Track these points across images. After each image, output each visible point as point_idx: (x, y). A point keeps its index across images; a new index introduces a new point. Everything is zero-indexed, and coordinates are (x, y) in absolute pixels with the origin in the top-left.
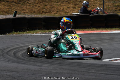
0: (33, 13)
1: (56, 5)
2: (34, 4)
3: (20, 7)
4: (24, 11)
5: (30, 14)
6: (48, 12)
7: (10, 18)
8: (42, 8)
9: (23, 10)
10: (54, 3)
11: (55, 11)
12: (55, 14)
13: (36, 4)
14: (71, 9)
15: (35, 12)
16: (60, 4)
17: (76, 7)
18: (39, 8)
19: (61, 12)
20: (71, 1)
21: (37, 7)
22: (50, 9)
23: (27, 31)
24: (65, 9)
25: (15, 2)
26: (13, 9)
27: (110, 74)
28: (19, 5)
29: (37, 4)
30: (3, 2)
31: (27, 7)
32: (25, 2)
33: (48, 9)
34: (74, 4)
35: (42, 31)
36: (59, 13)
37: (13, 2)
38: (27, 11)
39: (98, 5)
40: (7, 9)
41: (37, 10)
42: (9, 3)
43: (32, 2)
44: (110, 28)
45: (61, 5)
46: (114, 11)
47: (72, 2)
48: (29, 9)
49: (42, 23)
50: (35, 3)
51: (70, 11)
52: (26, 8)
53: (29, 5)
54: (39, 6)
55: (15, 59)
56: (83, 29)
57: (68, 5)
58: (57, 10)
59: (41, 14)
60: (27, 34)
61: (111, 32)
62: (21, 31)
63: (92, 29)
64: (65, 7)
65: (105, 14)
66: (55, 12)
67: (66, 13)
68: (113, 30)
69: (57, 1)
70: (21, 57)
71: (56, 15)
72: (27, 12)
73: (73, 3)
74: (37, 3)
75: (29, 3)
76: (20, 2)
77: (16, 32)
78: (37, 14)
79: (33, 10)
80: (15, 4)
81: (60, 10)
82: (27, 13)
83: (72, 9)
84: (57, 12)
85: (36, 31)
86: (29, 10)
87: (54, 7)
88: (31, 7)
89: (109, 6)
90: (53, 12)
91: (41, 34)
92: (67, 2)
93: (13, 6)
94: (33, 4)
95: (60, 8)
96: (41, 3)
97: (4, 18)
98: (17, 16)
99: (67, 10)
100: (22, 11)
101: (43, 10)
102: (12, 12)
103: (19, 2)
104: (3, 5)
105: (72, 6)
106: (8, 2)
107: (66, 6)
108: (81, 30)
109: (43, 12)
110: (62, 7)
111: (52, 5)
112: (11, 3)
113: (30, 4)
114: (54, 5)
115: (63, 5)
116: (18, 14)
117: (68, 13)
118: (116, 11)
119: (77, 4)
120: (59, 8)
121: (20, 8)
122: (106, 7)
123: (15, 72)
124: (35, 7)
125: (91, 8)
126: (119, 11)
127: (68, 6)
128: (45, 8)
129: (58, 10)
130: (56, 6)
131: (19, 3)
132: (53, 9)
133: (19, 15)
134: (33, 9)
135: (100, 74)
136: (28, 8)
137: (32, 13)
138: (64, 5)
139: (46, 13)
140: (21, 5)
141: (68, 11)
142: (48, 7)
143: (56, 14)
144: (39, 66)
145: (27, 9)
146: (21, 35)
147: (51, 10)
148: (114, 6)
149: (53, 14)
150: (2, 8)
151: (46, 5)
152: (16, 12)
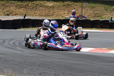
0: (41, 16)
4: (36, 14)
6: (51, 15)
15: (43, 15)
17: (70, 13)
18: (45, 13)
20: (67, 9)
21: (44, 12)
23: (30, 28)
24: (62, 14)
28: (33, 10)
30: (23, 8)
36: (58, 16)
38: (38, 14)
45: (60, 11)
48: (39, 13)
49: (41, 23)
50: (43, 9)
52: (37, 12)
57: (64, 12)
59: (47, 17)
64: (62, 13)
66: (56, 16)
69: (57, 9)
71: (56, 18)
77: (24, 28)
80: (30, 10)
83: (67, 14)
84: (57, 16)
88: (41, 12)
90: (54, 16)
92: (64, 9)
96: (47, 10)
97: (21, 18)
99: (63, 15)
101: (48, 14)
103: (33, 8)
105: (67, 12)
112: (28, 9)
113: (40, 10)
114: (55, 11)
118: (95, 17)
120: (58, 13)
123: (5, 54)
132: (54, 14)
133: (33, 17)
142: (52, 12)
143: (56, 17)
151: (50, 11)
152: (25, 15)
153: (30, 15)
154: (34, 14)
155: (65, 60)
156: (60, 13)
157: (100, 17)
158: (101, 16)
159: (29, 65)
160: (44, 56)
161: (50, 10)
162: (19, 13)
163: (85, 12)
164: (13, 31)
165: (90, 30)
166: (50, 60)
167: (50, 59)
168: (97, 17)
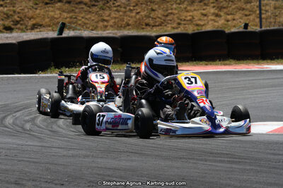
0: (125, 27)
1: (175, 9)
2: (128, 8)
3: (97, 13)
4: (105, 23)
5: (117, 30)
6: (157, 24)
8: (146, 16)
9: (103, 20)
10: (172, 5)
11: (174, 21)
12: (174, 28)
13: (132, 8)
14: (210, 17)
15: (128, 25)
16: (186, 8)
17: (222, 14)
18: (138, 17)
19: (187, 26)
21: (134, 14)
22: (163, 18)
24: (196, 18)
25: (86, 4)
26: (80, 18)
28: (94, 9)
29: (134, 6)
30: (59, 4)
31: (111, 15)
32: (108, 2)
33: (159, 18)
34: (218, 7)
36: (182, 27)
37: (80, 3)
38: (111, 23)
39: (272, 9)
40: (68, 19)
41: (135, 19)
42: (72, 4)
43: (124, 3)
45: (189, 8)
47: (213, 3)
48: (115, 18)
50: (129, 5)
52: (109, 15)
53: (115, 9)
54: (138, 11)
56: (206, 63)
57: (204, 10)
58: (179, 21)
59: (143, 28)
61: (267, 68)
63: (227, 62)
64: (197, 14)
66: (175, 25)
67: (199, 28)
69: (178, 1)
72: (111, 26)
73: (215, 5)
74: (134, 4)
75: (117, 4)
76: (96, 4)
77: (59, 68)
78: (133, 28)
79: (125, 20)
80: (86, 8)
81: (185, 20)
82: (111, 29)
83: (213, 17)
84: (179, 24)
86: (117, 20)
87: (171, 13)
90: (169, 25)
93: (80, 12)
94: (125, 8)
95: (186, 17)
96: (144, 6)
99: (200, 20)
100: (101, 23)
101: (147, 21)
103: (94, 3)
104: (59, 9)
105: (212, 11)
106: (69, 3)
107: (200, 11)
108: (201, 63)
109: (147, 25)
110: (191, 14)
111: (167, 10)
112: (76, 6)
113: (119, 8)
114: (172, 9)
115: (192, 8)
117: (204, 27)
119: (224, 8)
120: (184, 15)
121: (97, 16)
124: (128, 13)
125: (254, 15)
128: (151, 15)
129: (181, 20)
130: (176, 12)
131: (94, 5)
132: (168, 18)
133: (94, 32)
134: (125, 18)
136: (114, 16)
137: (121, 26)
138: (195, 10)
139: (153, 26)
140: (98, 10)
141: (202, 23)
142: (159, 13)
143: (177, 28)
145: (112, 18)
147: (164, 20)
149: (169, 28)
150: (56, 16)
151: (153, 10)
152: (64, 24)
153: (84, 26)
154: (97, 22)
156: (188, 16)
159: (57, 182)
161: (156, 7)
162: (47, 20)
163: (275, 8)
164: (18, 78)
167: (132, 161)
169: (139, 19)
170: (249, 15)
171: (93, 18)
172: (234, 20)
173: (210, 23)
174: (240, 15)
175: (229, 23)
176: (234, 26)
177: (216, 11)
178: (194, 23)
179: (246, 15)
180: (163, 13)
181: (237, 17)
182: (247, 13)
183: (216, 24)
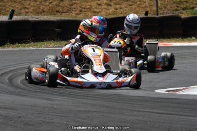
0: (41, 13)
3: (20, 2)
4: (27, 10)
5: (35, 15)
6: (65, 11)
7: (3, 21)
8: (56, 5)
9: (25, 8)
11: (77, 9)
12: (77, 14)
14: (103, 7)
15: (44, 12)
17: (112, 4)
18: (50, 5)
19: (86, 12)
21: (47, 4)
22: (69, 6)
23: (30, 43)
24: (94, 7)
26: (8, 6)
27: (167, 114)
33: (66, 6)
35: (55, 42)
36: (83, 13)
38: (31, 10)
41: (48, 8)
44: (168, 38)
46: (174, 11)
48: (34, 6)
49: (56, 30)
51: (102, 10)
52: (29, 5)
54: (50, 1)
55: (11, 89)
58: (81, 9)
59: (55, 14)
60: (31, 48)
61: (170, 45)
62: (21, 43)
64: (94, 4)
65: (159, 16)
66: (78, 12)
67: (96, 14)
68: (172, 41)
70: (22, 86)
71: (79, 16)
72: (31, 12)
77: (13, 44)
78: (47, 14)
79: (41, 8)
81: (85, 8)
82: (31, 14)
83: (105, 7)
84: (81, 11)
85: (46, 43)
86: (35, 8)
87: (75, 3)
88: (38, 3)
89: (166, 3)
90: (74, 12)
91: (53, 47)
93: (8, 2)
95: (86, 6)
98: (15, 18)
99: (96, 8)
100: (23, 10)
101: (57, 9)
102: (6, 12)
105: (105, 2)
107: (96, 2)
109: (57, 12)
110: (89, 4)
111: (72, 1)
116: (17, 15)
117: (99, 14)
118: (177, 10)
120: (84, 4)
121: (20, 5)
122: (161, 4)
123: (12, 109)
125: (135, 5)
126: (181, 11)
127: (99, 2)
128: (60, 5)
129: (82, 8)
130: (79, 2)
132: (73, 7)
133: (19, 17)
134: (41, 6)
135: (150, 114)
136: (33, 4)
137: (38, 13)
138: (92, 1)
139: (63, 13)
141: (98, 11)
143: (79, 14)
144: (49, 100)
145: (31, 6)
146: (21, 48)
147: (70, 8)
148: (174, 2)
149: (74, 15)
151: (62, 1)
152: (13, 11)
154: (21, 9)
155: (177, 117)
156: (87, 5)
157: (191, 11)
158: (193, 8)
160: (115, 108)
165: (184, 41)
166: (140, 118)
168: (184, 9)
169: (52, 7)
170: (132, 5)
171: (17, 6)
172: (121, 8)
173: (104, 10)
174: (126, 5)
175: (118, 11)
176: (121, 13)
177: (108, 2)
178: (92, 10)
179: (130, 5)
180: (69, 3)
181: (123, 6)
182: (130, 3)
183: (108, 11)
